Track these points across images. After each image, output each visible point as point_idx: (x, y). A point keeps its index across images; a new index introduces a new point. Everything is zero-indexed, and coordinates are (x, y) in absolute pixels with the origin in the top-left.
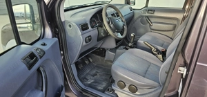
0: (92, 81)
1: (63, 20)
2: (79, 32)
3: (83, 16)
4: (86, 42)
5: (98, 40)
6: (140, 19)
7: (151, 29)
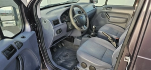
0: (64, 60)
1: (39, 17)
2: (52, 27)
3: (55, 14)
4: (57, 33)
5: (67, 31)
6: (100, 14)
7: (109, 22)
